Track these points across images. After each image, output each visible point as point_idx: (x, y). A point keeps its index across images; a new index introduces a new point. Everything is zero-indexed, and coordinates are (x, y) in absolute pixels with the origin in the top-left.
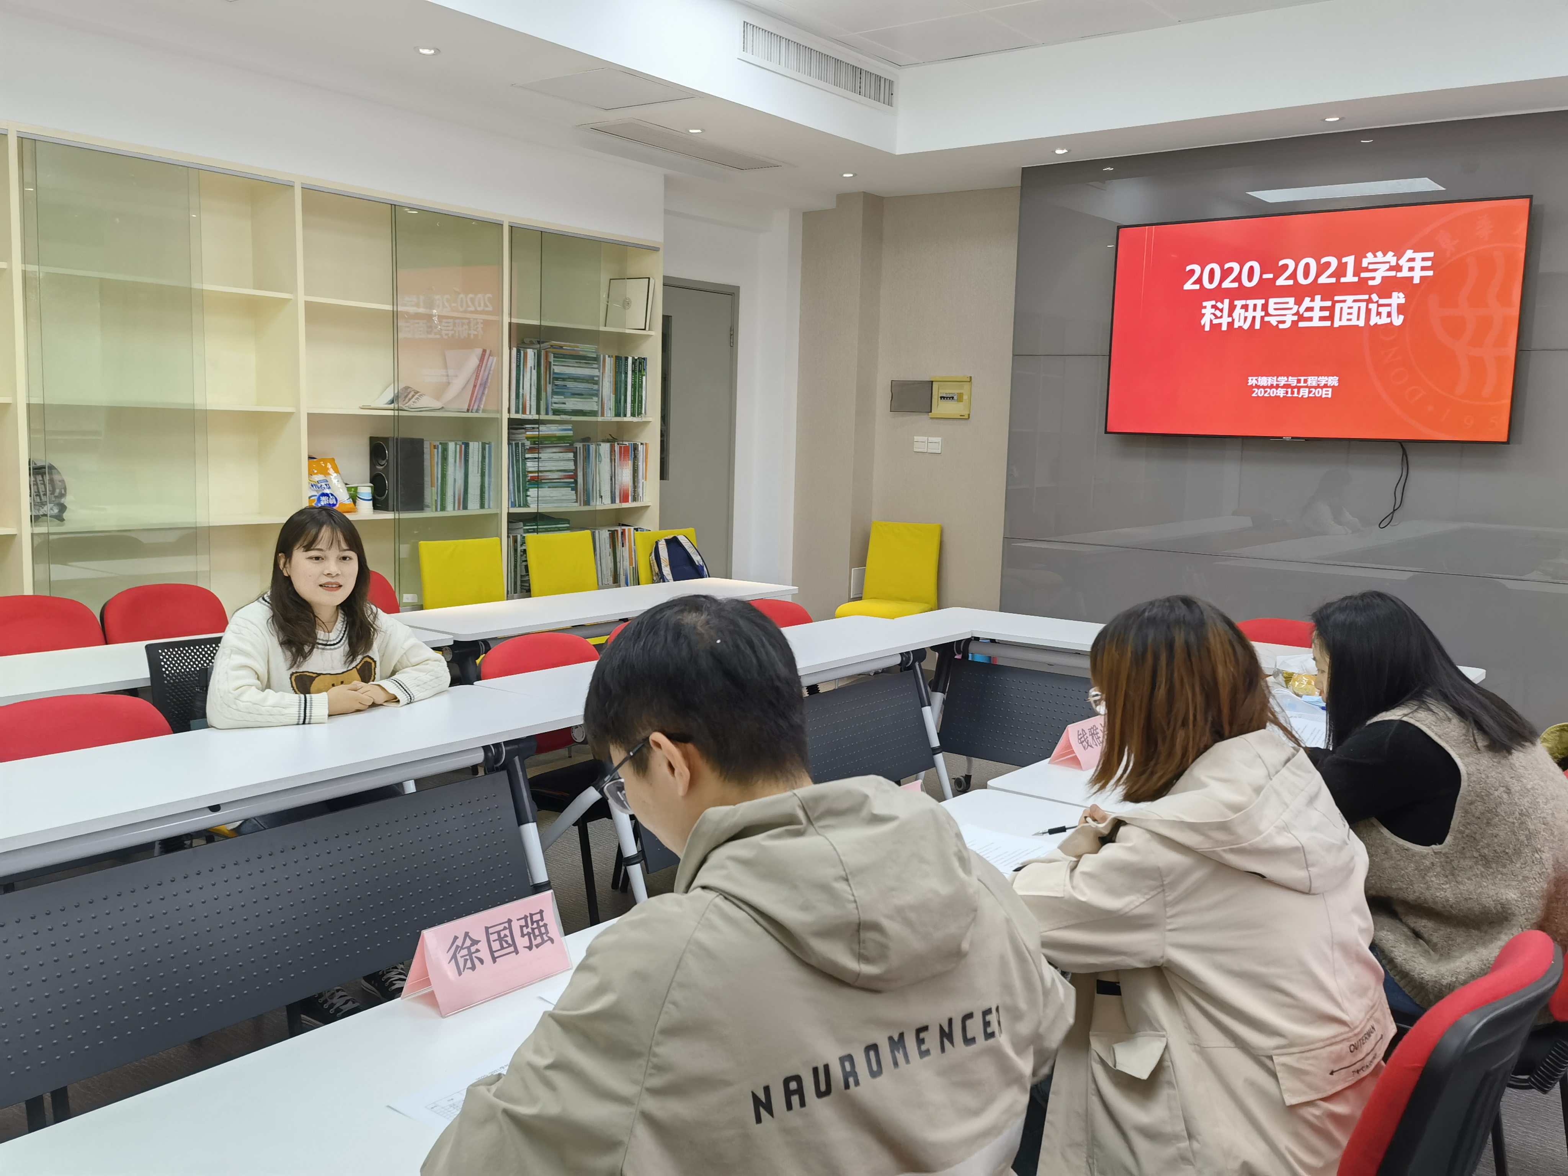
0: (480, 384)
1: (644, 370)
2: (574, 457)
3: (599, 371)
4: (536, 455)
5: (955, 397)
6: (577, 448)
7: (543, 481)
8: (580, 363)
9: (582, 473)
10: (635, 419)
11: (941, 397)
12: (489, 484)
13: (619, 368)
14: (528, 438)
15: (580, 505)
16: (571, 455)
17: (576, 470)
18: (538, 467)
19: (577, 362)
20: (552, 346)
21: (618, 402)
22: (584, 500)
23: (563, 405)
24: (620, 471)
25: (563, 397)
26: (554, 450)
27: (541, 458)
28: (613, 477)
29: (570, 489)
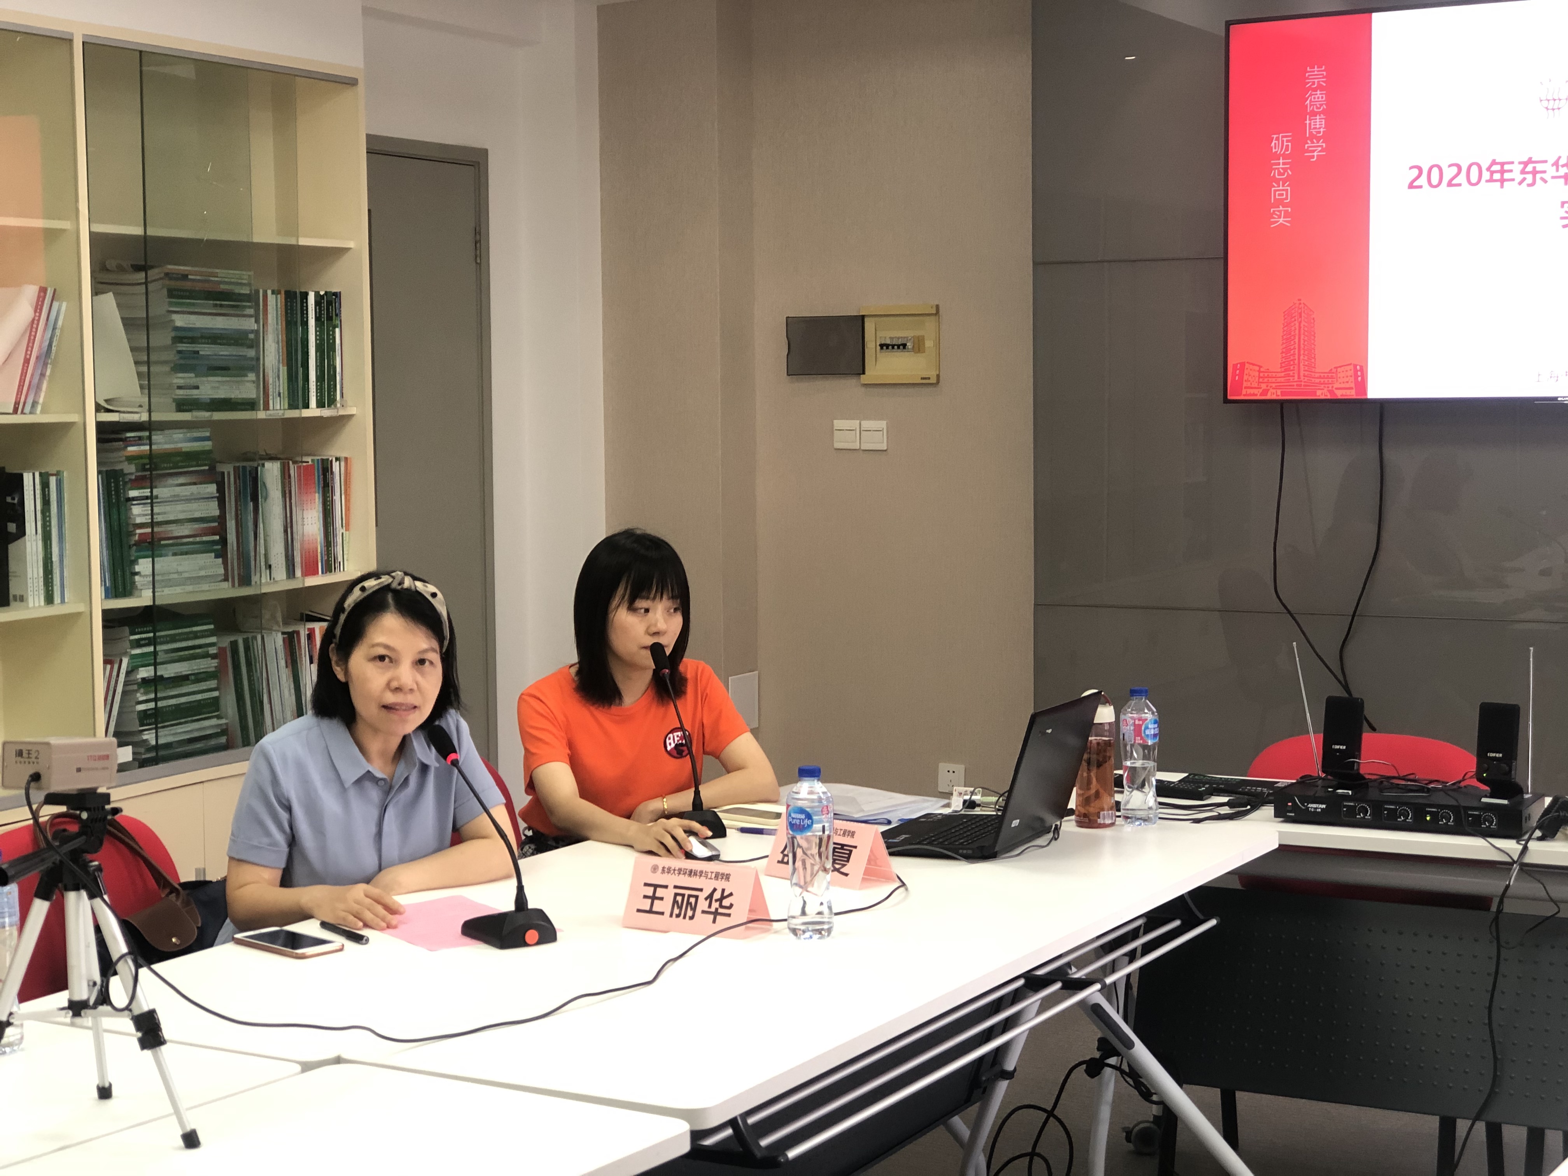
0: (37, 358)
1: (337, 315)
2: (218, 491)
3: (257, 321)
4: (147, 492)
5: (909, 345)
6: (223, 473)
7: (163, 542)
8: (221, 306)
9: (233, 522)
10: (326, 413)
11: (882, 346)
12: (61, 556)
13: (292, 314)
14: (130, 459)
15: (233, 586)
16: (212, 489)
17: (222, 519)
18: (152, 514)
19: (216, 305)
20: (167, 274)
21: (292, 378)
22: (239, 575)
23: (195, 392)
24: (299, 513)
25: (192, 375)
26: (181, 480)
27: (157, 497)
28: (288, 527)
29: (213, 555)
